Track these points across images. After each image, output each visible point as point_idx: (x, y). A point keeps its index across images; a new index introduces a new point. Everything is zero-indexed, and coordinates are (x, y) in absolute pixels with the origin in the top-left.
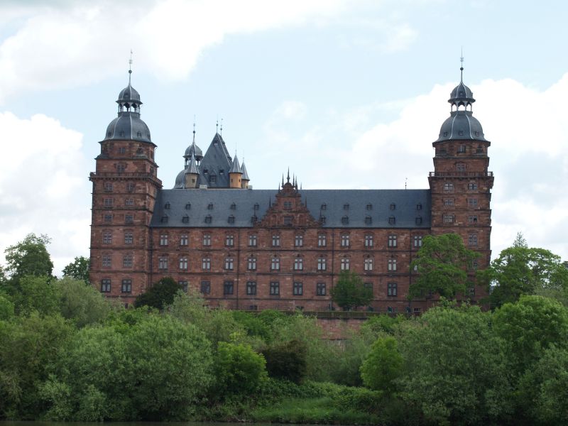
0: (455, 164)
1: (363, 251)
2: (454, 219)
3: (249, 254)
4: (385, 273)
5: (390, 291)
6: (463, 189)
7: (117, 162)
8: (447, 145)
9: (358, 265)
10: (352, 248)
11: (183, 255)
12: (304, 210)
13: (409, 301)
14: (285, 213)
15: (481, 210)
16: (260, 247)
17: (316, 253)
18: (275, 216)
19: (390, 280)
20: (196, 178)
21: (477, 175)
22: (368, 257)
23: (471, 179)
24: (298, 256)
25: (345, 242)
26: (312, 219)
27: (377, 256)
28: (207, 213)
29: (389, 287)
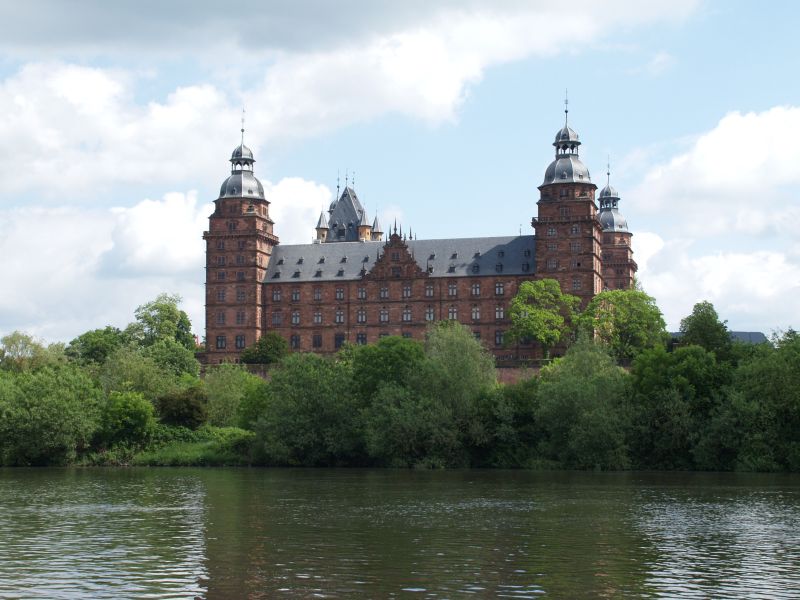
0: (558, 209)
1: (470, 300)
2: (558, 264)
3: (358, 307)
4: (492, 321)
5: (498, 340)
6: (566, 233)
7: (229, 220)
8: (550, 189)
9: (465, 314)
10: (459, 297)
11: (295, 310)
12: (411, 261)
13: (517, 348)
14: (393, 264)
15: (585, 254)
16: (369, 299)
17: (424, 304)
18: (382, 268)
19: (497, 328)
20: (326, 233)
21: (580, 219)
22: (475, 305)
23: (574, 222)
24: (407, 307)
25: (453, 292)
26: (419, 269)
27: (484, 304)
28: (318, 267)
29: (496, 336)
